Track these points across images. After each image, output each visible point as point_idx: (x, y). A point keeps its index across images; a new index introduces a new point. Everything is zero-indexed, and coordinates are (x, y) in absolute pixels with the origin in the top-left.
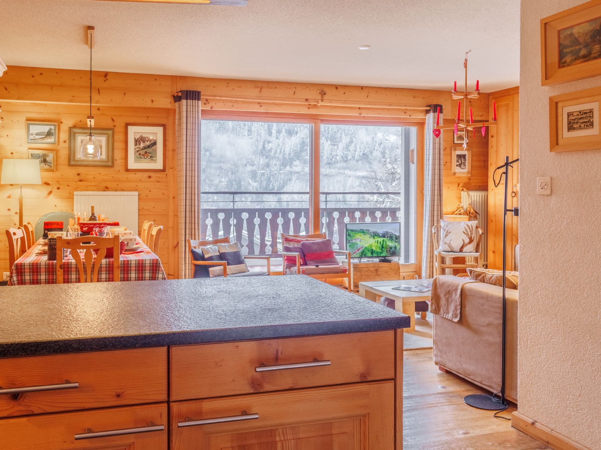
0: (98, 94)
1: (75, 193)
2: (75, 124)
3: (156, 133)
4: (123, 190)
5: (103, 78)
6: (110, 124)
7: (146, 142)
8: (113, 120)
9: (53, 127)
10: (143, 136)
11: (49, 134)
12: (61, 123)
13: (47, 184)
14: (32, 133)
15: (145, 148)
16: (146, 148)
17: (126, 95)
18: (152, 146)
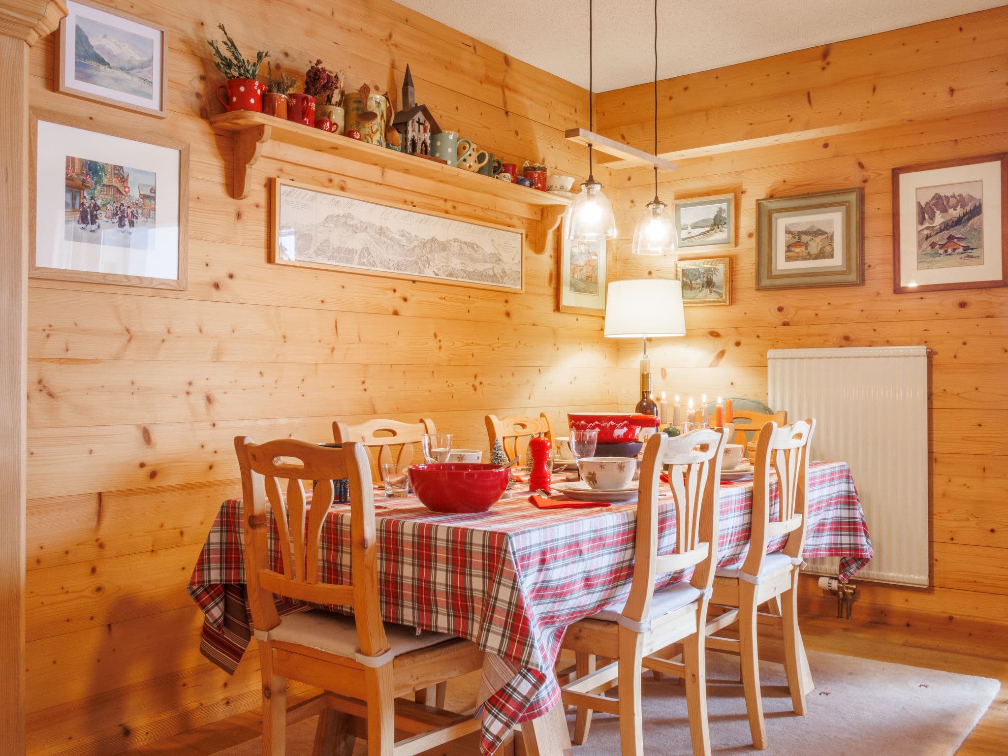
0: (807, 105)
1: (771, 353)
2: (771, 191)
3: (982, 181)
4: (888, 343)
5: (820, 63)
6: (855, 177)
7: (951, 211)
8: (861, 166)
9: (724, 206)
10: (942, 194)
11: (717, 222)
12: (743, 192)
13: (715, 334)
14: (686, 225)
15: (946, 226)
16: (952, 227)
17: (877, 91)
18: (969, 219)
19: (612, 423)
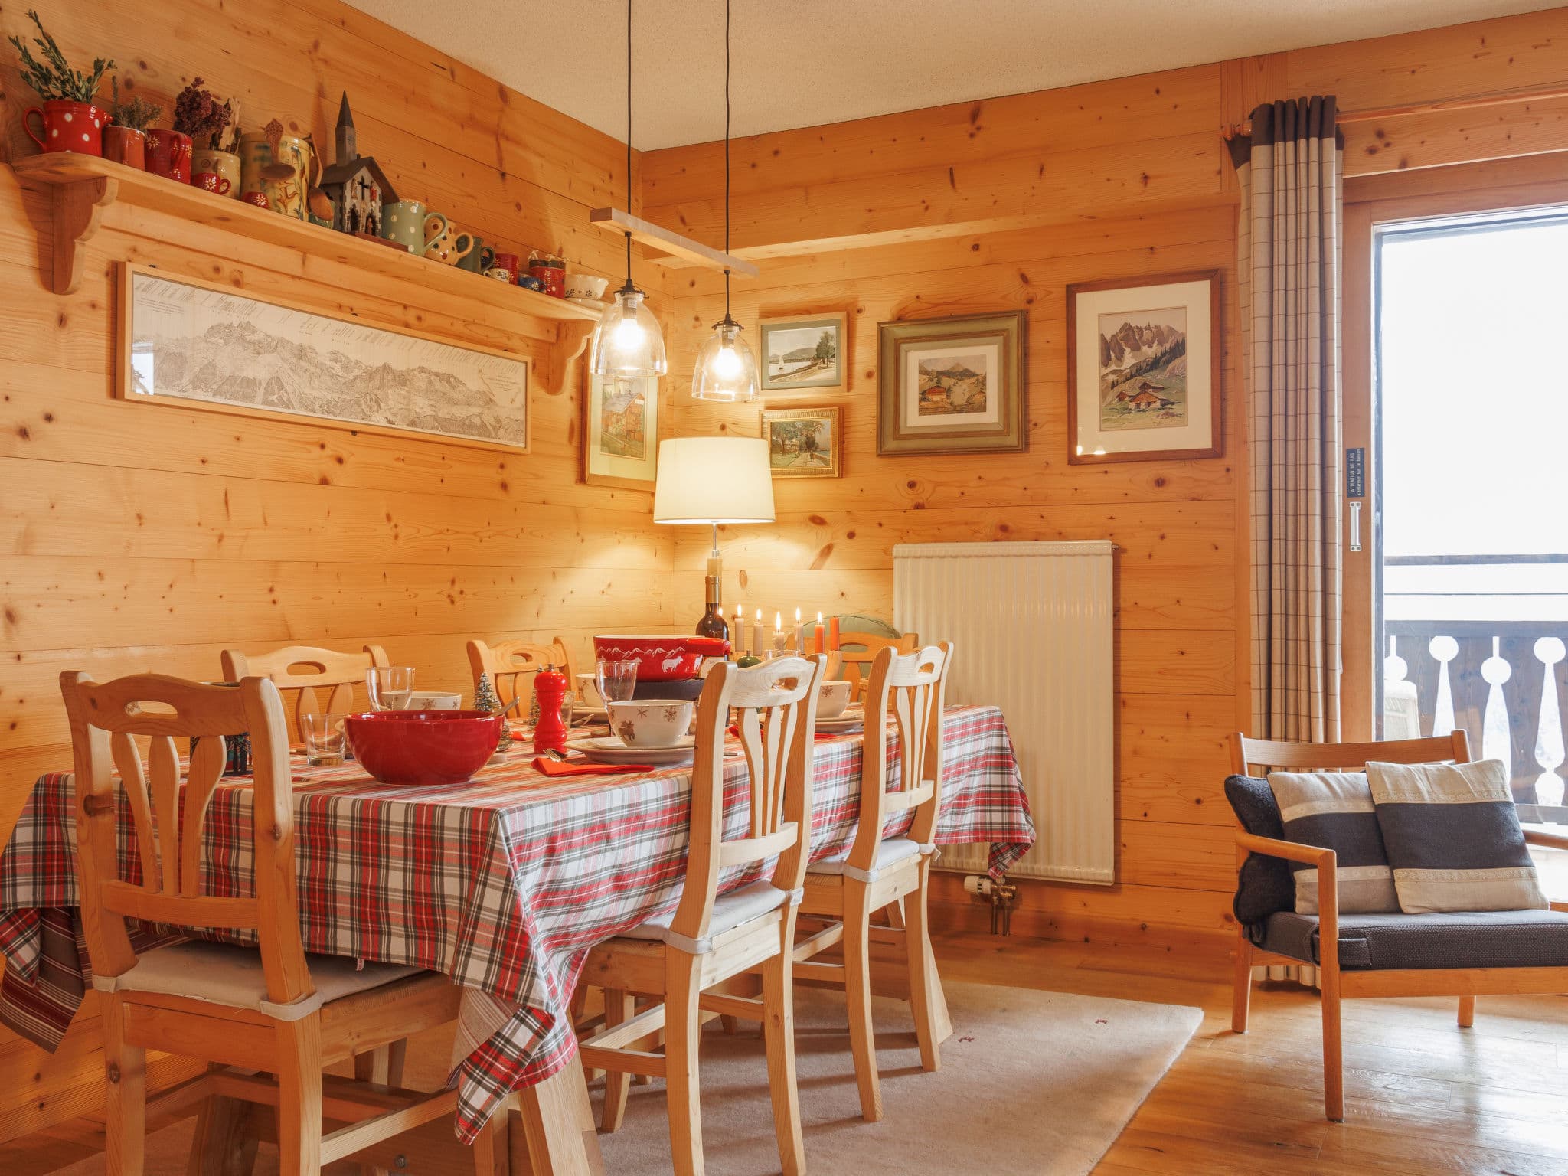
0: (950, 186)
1: (898, 549)
2: (902, 310)
3: (1185, 307)
4: (1061, 536)
5: (967, 126)
6: (1014, 295)
7: (1145, 349)
8: (1025, 279)
9: (832, 330)
10: (1133, 325)
11: (822, 354)
12: (859, 311)
13: (818, 521)
14: (776, 356)
15: (1139, 370)
16: (1146, 371)
17: (1044, 173)
18: (1168, 362)
19: (659, 650)
